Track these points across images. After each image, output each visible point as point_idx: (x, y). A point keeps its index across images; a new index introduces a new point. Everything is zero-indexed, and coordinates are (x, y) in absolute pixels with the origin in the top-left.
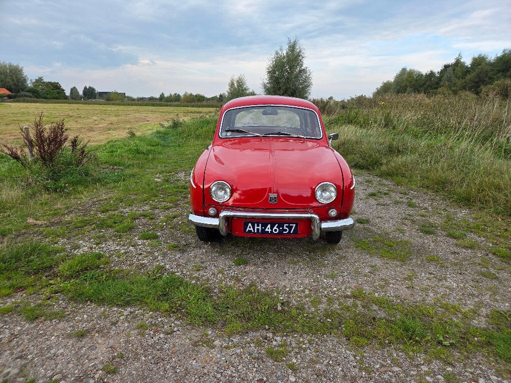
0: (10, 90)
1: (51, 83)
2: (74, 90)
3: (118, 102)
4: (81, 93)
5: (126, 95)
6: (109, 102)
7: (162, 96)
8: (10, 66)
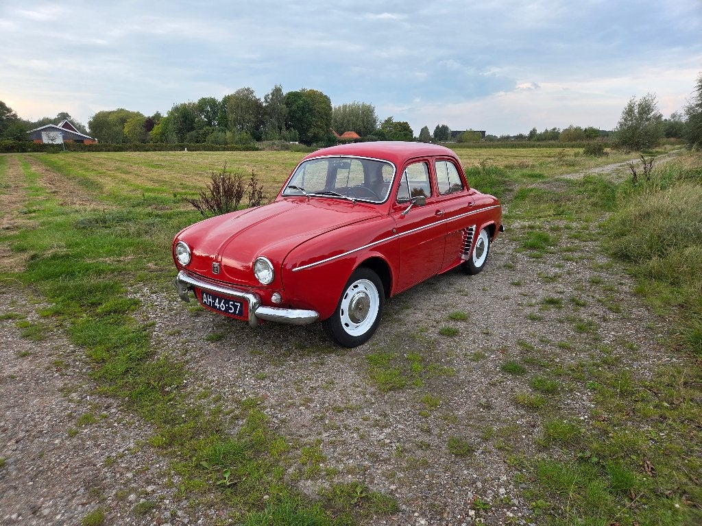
0: (359, 133)
1: (399, 123)
2: (425, 131)
3: (471, 144)
4: (432, 133)
5: (487, 134)
6: (461, 144)
7: (533, 133)
8: (363, 105)
